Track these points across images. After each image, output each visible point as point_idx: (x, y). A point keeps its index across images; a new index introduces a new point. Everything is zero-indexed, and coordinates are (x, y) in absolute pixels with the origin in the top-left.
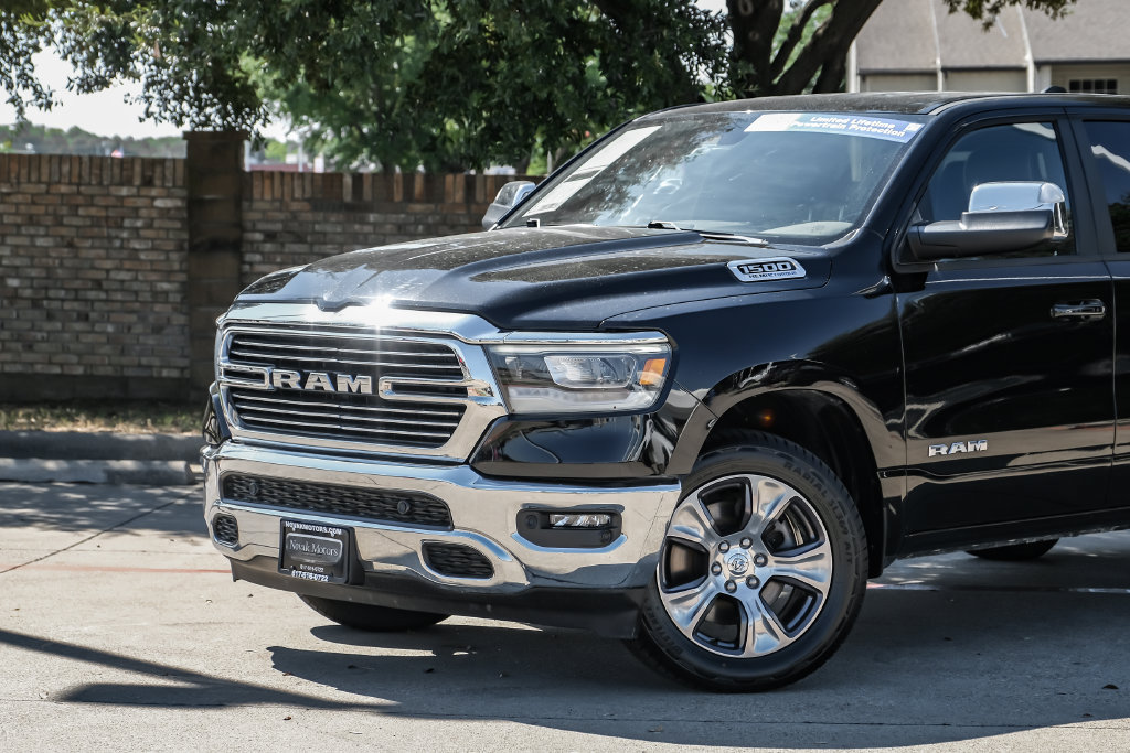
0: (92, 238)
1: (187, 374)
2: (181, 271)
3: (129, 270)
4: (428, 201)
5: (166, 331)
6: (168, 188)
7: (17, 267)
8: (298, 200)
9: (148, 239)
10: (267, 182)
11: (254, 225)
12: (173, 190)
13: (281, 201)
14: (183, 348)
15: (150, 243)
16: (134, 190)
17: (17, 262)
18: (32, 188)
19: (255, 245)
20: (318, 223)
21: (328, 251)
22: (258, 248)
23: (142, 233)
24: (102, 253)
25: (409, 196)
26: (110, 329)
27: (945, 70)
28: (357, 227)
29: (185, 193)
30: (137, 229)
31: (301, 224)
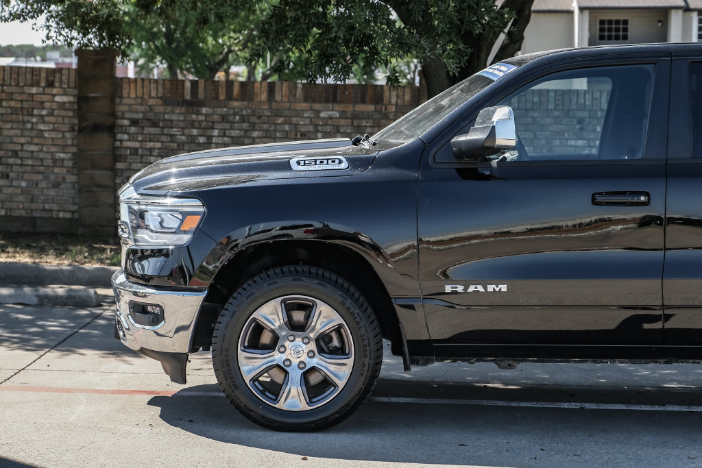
0: (12, 122)
1: (76, 215)
2: (73, 145)
3: (37, 144)
4: (243, 100)
5: (63, 186)
6: (65, 88)
8: (154, 98)
9: (50, 123)
10: (133, 85)
11: (123, 114)
12: (68, 90)
13: (142, 98)
14: (73, 198)
15: (52, 126)
16: (41, 89)
19: (124, 129)
20: (168, 113)
21: (174, 133)
22: (126, 130)
23: (46, 119)
24: (18, 132)
25: (229, 96)
26: (24, 184)
28: (194, 116)
29: (76, 92)
30: (43, 116)
31: (156, 114)
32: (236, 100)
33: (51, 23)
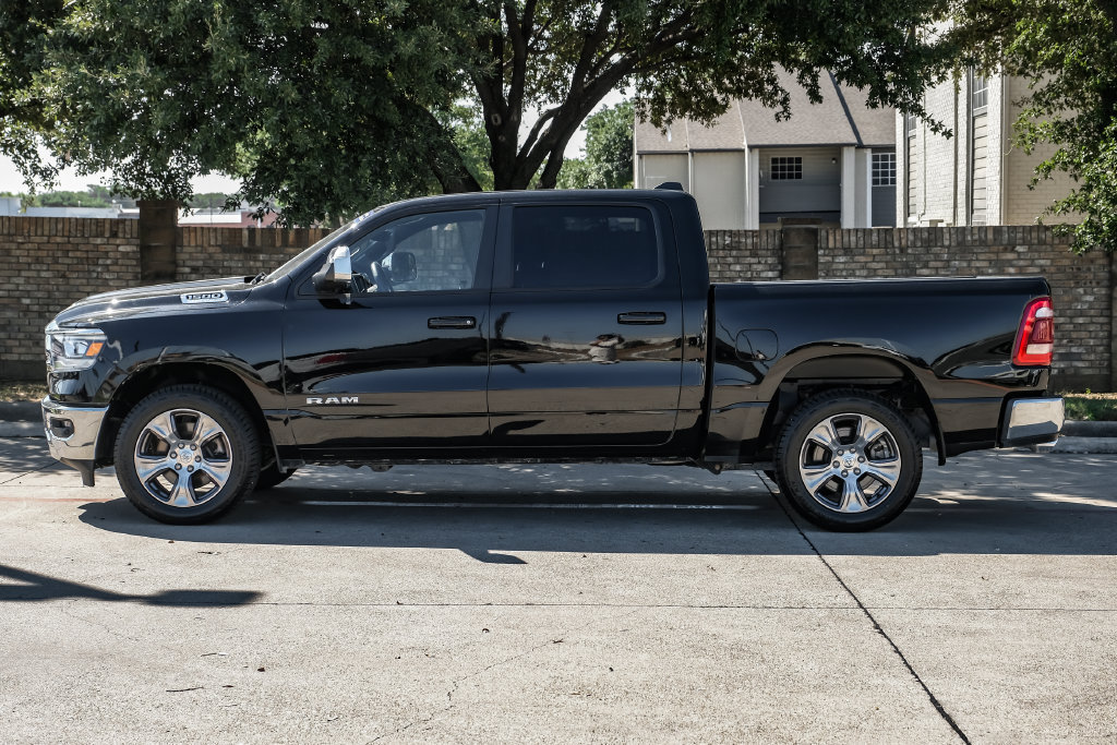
0: (78, 271)
4: (299, 246)
6: (128, 239)
7: (29, 291)
8: (213, 246)
9: (114, 272)
10: (192, 234)
11: (184, 265)
12: (131, 240)
13: (202, 246)
15: (116, 275)
16: (105, 240)
17: (29, 288)
18: (38, 239)
20: (227, 261)
23: (111, 268)
24: (84, 281)
25: (285, 243)
27: (692, 151)
28: (252, 263)
29: (138, 242)
30: (108, 265)
31: (215, 261)
32: (292, 246)
33: (119, 177)
